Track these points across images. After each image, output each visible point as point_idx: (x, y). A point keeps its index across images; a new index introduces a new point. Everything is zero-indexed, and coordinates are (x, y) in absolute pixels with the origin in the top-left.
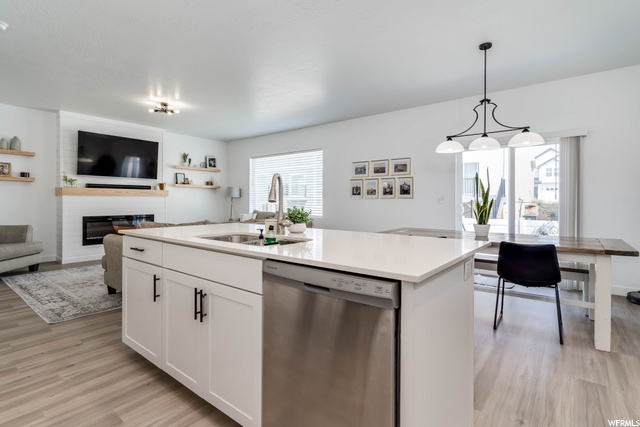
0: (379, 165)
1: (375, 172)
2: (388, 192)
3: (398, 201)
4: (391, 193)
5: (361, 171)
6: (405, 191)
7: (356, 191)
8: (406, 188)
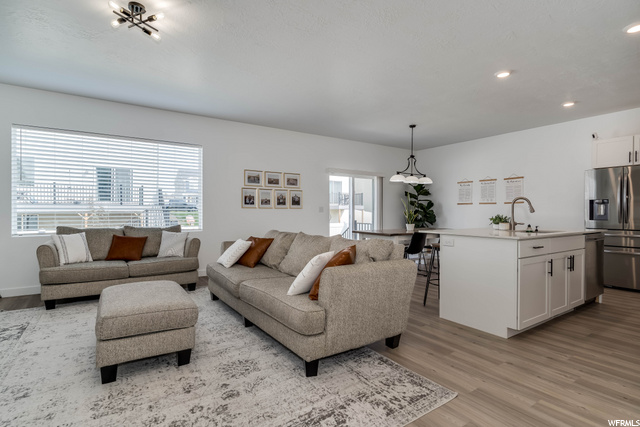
0: (274, 177)
1: (269, 183)
2: (281, 202)
3: (289, 211)
4: (284, 203)
5: (254, 179)
6: (296, 202)
7: (249, 200)
8: (297, 199)
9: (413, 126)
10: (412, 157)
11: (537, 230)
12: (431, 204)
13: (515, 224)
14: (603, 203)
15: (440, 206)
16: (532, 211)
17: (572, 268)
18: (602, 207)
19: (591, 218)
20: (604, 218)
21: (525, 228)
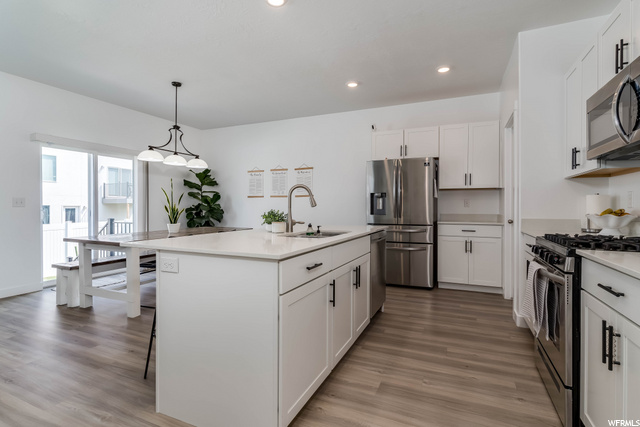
9: (177, 85)
10: (176, 127)
11: (318, 232)
12: (217, 196)
13: (293, 223)
14: (382, 197)
15: (229, 199)
16: (314, 204)
17: (357, 284)
18: (381, 200)
19: (372, 213)
20: (382, 212)
21: (304, 229)
